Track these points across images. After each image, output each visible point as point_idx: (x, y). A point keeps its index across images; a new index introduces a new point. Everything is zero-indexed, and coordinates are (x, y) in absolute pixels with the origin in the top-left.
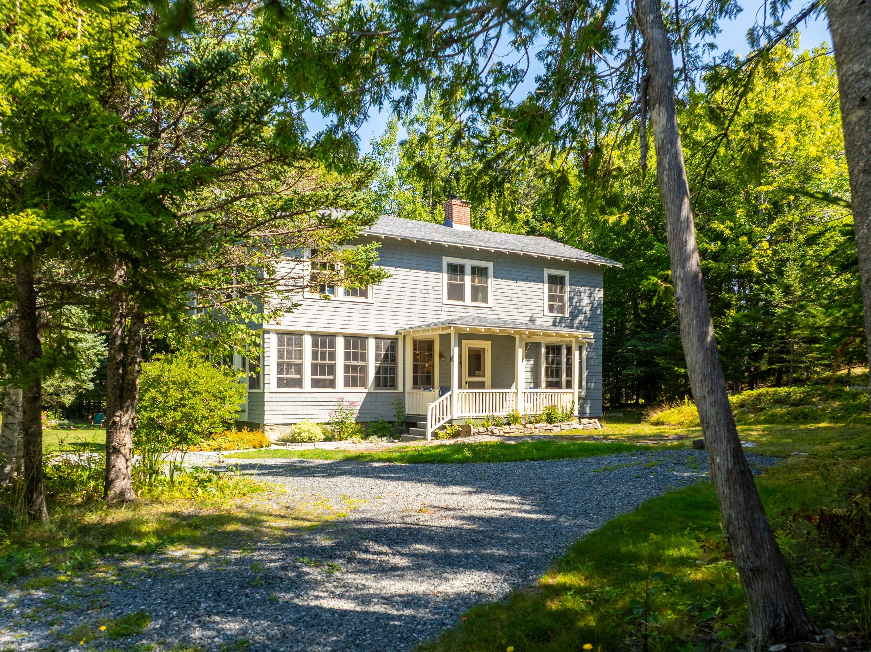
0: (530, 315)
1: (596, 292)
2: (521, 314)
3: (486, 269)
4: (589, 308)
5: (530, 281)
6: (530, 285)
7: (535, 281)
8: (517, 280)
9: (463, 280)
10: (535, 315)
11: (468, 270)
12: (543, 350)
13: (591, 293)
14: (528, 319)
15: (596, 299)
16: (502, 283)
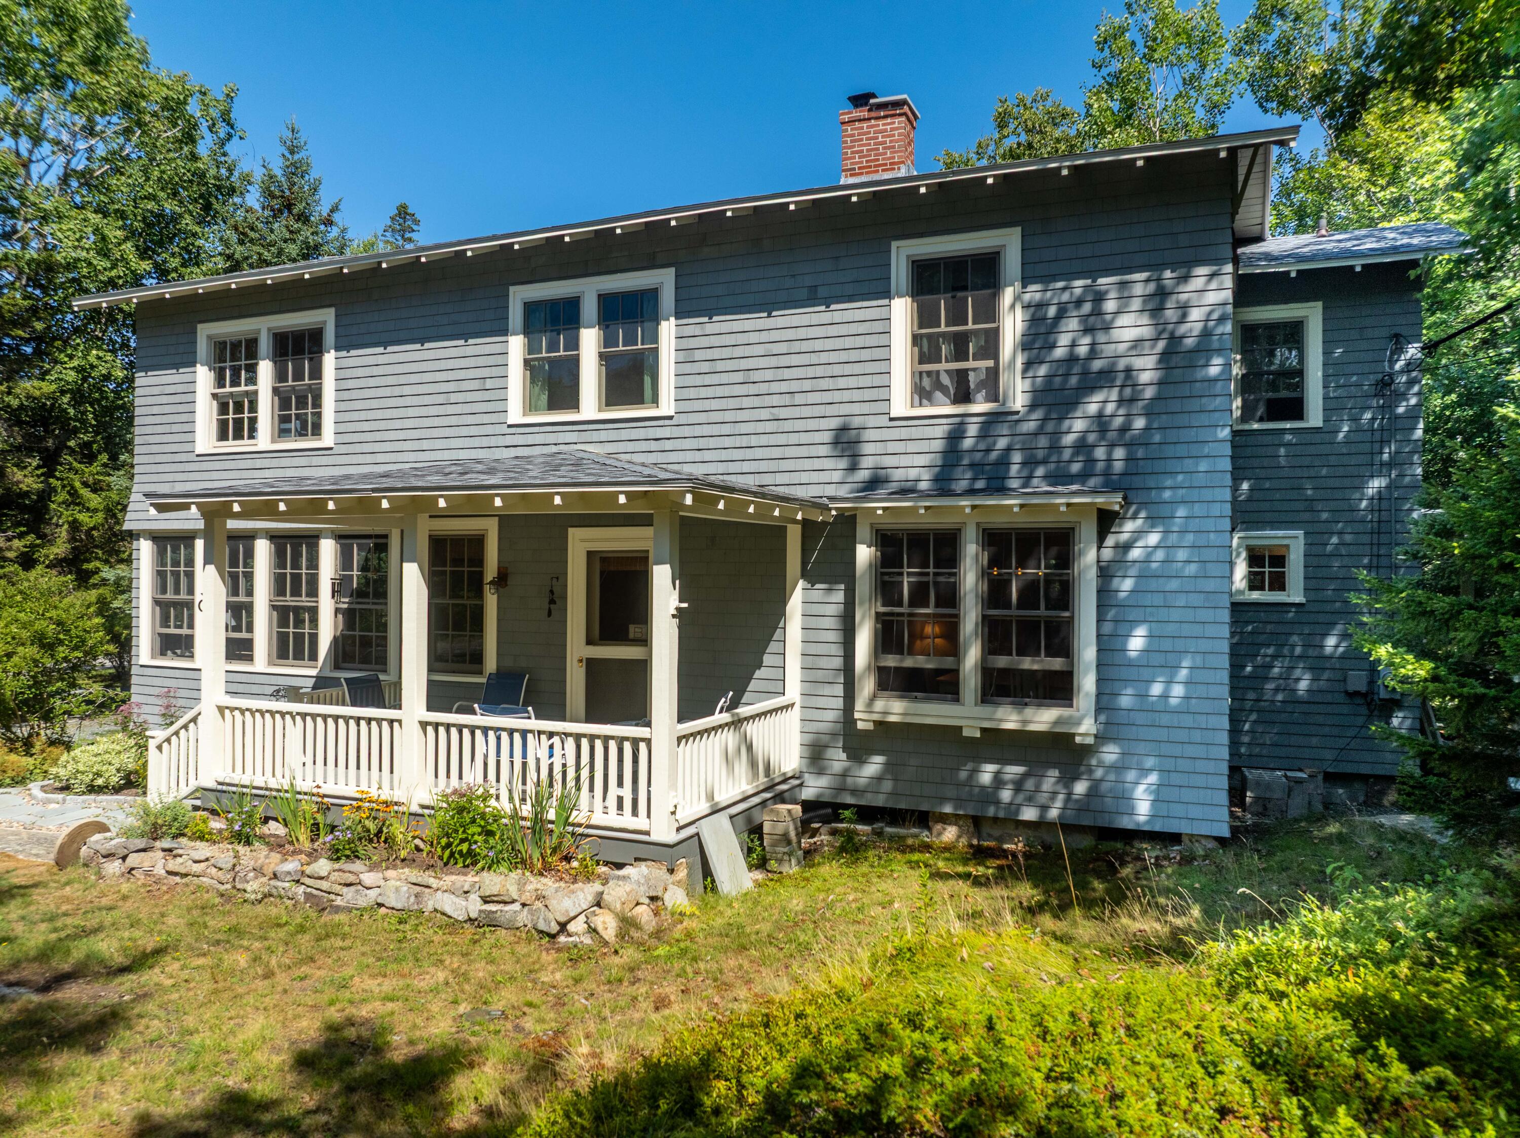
0: (834, 423)
1: (1197, 283)
2: (788, 426)
3: (652, 294)
4: (1149, 361)
5: (827, 302)
6: (826, 317)
7: (851, 298)
8: (768, 306)
9: (574, 344)
10: (856, 422)
11: (590, 308)
12: (864, 554)
13: (1161, 294)
14: (827, 437)
15: (1196, 314)
16: (710, 328)
